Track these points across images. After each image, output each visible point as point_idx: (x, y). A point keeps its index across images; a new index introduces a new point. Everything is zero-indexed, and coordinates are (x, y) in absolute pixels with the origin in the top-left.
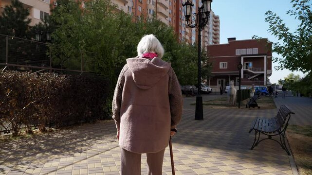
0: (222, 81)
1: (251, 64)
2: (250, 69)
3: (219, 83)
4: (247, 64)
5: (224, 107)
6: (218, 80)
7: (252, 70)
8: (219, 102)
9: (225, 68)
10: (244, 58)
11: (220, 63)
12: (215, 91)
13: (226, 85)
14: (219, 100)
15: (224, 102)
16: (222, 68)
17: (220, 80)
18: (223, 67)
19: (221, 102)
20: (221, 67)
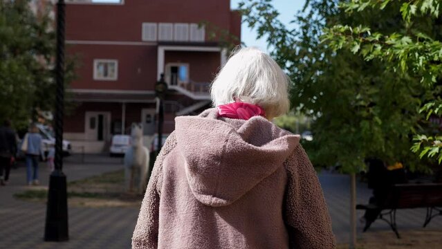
0: (101, 118)
1: (184, 71)
2: (182, 86)
3: (92, 126)
4: (175, 70)
5: (117, 203)
6: (89, 116)
7: (189, 88)
8: (99, 188)
9: (108, 78)
10: (167, 53)
11: (96, 62)
12: (80, 151)
13: (113, 133)
14: (97, 180)
15: (112, 188)
16: (102, 78)
17: (95, 114)
18: (106, 74)
19: (102, 185)
20: (98, 74)
